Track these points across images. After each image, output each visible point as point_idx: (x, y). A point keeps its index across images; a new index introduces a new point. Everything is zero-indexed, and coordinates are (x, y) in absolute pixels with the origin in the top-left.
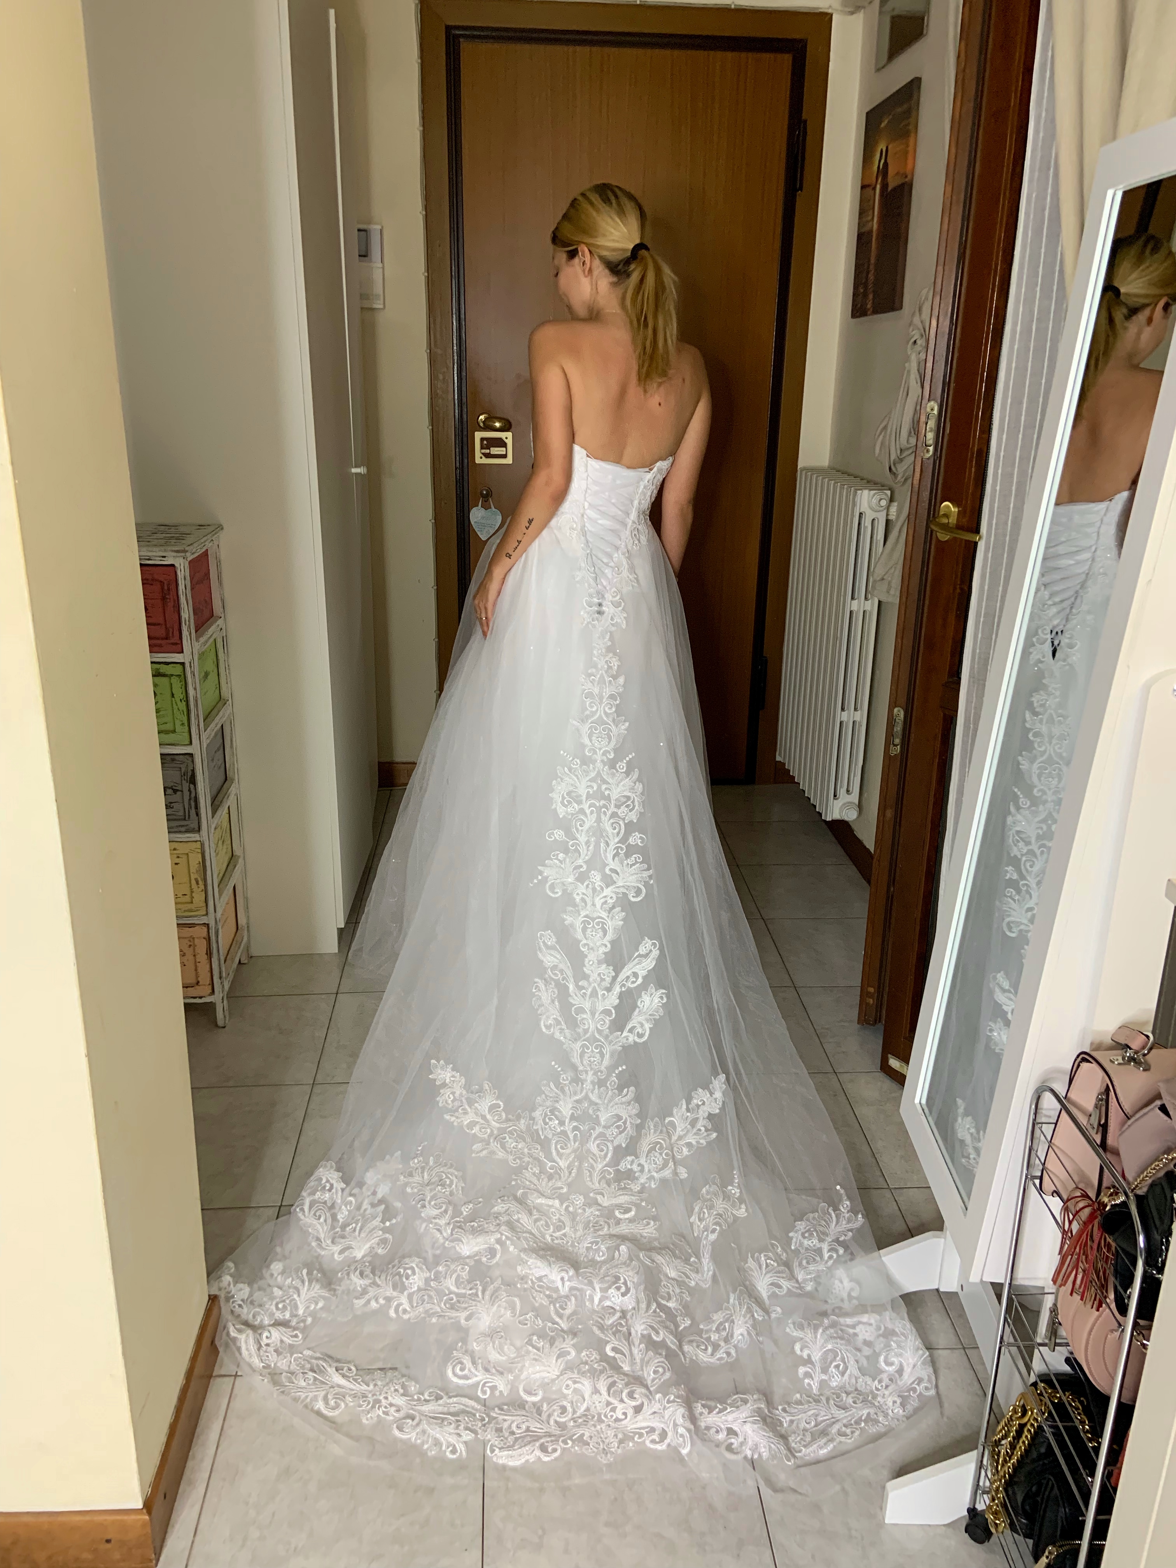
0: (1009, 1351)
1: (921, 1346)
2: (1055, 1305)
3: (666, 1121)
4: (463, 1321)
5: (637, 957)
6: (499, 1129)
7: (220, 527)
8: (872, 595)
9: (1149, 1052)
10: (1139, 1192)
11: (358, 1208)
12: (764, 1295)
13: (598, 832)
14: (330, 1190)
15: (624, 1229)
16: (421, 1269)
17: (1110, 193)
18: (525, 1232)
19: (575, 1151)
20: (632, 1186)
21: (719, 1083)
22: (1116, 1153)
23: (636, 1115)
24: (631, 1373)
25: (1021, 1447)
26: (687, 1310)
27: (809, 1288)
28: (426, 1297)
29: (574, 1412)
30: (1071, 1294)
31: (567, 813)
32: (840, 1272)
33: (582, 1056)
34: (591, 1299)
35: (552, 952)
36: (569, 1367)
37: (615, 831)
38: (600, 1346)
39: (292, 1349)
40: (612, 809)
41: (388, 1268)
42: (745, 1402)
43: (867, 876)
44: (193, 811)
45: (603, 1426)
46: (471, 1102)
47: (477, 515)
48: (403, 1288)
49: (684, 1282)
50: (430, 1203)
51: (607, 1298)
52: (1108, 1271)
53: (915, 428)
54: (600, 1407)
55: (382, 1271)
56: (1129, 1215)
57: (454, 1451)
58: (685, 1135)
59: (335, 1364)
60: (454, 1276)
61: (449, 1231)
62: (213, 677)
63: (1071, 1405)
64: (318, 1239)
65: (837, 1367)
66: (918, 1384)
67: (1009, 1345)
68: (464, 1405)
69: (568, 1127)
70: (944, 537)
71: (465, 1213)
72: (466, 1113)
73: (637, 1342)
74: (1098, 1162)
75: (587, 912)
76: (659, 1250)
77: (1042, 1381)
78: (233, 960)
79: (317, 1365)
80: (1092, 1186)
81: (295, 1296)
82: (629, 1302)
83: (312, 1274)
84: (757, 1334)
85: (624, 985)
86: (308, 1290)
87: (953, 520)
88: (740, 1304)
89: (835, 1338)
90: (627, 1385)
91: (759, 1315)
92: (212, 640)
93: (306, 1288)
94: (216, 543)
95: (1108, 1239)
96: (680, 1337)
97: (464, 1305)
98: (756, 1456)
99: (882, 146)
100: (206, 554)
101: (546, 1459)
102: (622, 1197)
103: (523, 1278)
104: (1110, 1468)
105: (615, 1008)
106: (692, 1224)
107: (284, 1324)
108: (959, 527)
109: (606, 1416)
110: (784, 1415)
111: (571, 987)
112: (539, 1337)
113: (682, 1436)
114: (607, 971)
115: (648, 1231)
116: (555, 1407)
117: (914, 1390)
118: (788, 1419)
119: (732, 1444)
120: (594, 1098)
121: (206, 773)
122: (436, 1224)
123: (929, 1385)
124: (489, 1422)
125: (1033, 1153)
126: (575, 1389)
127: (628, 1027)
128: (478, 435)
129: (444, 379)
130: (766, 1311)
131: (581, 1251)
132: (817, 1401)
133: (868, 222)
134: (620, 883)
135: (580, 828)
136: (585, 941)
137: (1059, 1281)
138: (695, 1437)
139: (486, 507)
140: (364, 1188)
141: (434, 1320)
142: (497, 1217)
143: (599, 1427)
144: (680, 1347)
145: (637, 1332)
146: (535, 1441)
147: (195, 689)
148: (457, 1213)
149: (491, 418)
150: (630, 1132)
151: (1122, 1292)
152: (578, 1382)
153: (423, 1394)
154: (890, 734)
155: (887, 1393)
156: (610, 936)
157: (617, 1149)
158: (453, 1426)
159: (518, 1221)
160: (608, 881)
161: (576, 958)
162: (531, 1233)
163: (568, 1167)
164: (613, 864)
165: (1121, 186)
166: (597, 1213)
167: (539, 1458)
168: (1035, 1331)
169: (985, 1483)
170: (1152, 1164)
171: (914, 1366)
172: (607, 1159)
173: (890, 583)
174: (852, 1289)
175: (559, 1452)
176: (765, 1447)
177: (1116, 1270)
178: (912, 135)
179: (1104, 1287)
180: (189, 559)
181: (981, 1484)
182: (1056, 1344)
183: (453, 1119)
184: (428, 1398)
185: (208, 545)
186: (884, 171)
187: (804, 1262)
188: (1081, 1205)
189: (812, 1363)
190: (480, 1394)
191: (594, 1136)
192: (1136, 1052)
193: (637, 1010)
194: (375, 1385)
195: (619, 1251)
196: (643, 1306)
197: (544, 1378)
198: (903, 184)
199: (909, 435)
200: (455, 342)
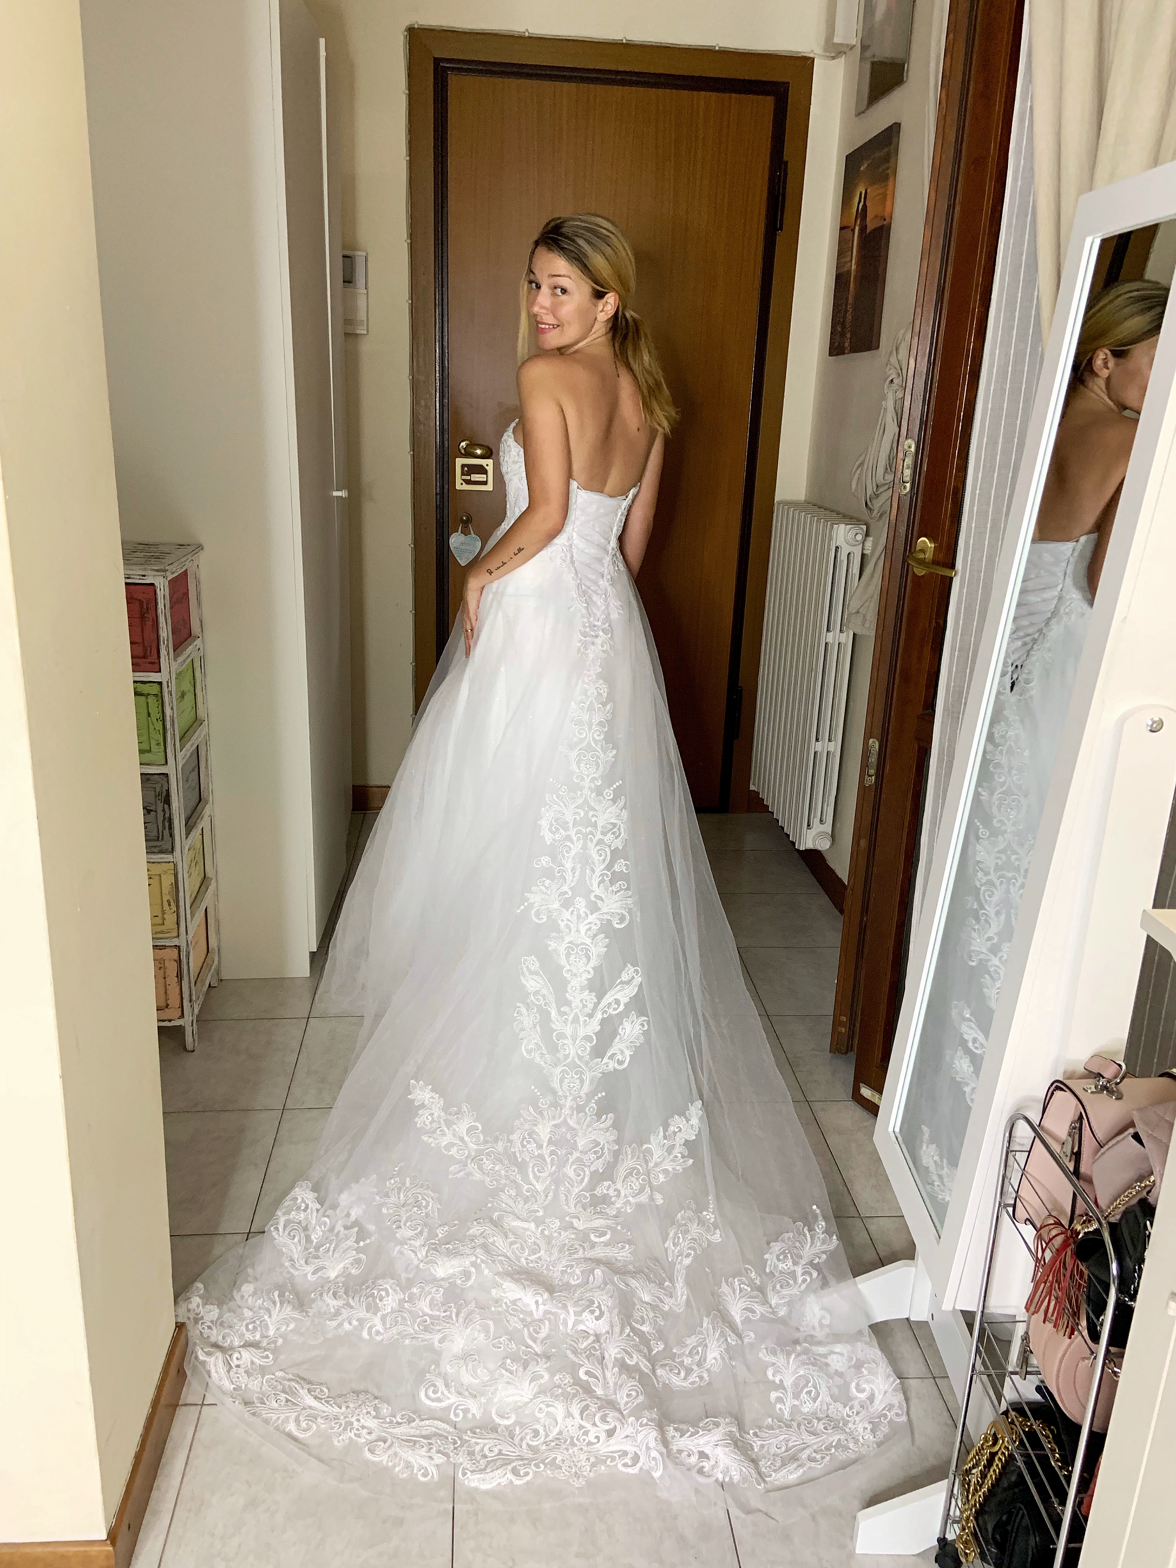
0: (981, 1380)
1: (892, 1373)
2: (1027, 1333)
3: (644, 1148)
4: (436, 1344)
5: (620, 983)
6: (476, 1150)
7: (200, 547)
8: (848, 627)
9: (1121, 1081)
10: (1112, 1220)
11: (332, 1229)
12: (738, 1319)
13: (584, 860)
14: (305, 1210)
15: (599, 1253)
16: (395, 1290)
17: (1089, 240)
18: (500, 1255)
19: (551, 1175)
20: (608, 1211)
21: (696, 1110)
22: (1090, 1181)
23: (614, 1141)
24: (604, 1397)
25: (992, 1475)
26: (661, 1335)
27: (782, 1312)
28: (399, 1319)
29: (547, 1436)
30: (1044, 1322)
31: (554, 840)
32: (811, 1299)
33: (561, 1081)
34: (565, 1323)
35: (535, 977)
36: (542, 1392)
37: (601, 858)
38: (573, 1369)
39: (263, 1370)
40: (599, 836)
41: (361, 1290)
42: (717, 1425)
43: (839, 906)
44: (167, 832)
45: (575, 1449)
46: (449, 1123)
47: (456, 540)
48: (377, 1310)
49: (657, 1306)
50: (405, 1225)
51: (581, 1322)
52: (1080, 1298)
53: (892, 465)
54: (574, 1432)
55: (355, 1292)
56: (1103, 1242)
57: (425, 1475)
58: (661, 1162)
59: (307, 1386)
60: (429, 1297)
61: (424, 1253)
62: (189, 697)
63: (1042, 1433)
64: (292, 1260)
65: (809, 1392)
66: (889, 1410)
67: (981, 1373)
68: (437, 1428)
69: (546, 1152)
70: (920, 572)
71: (440, 1235)
72: (444, 1134)
73: (610, 1366)
74: (1071, 1189)
75: (572, 939)
76: (634, 1274)
77: (1013, 1410)
78: (203, 981)
79: (289, 1386)
80: (1066, 1214)
81: (266, 1317)
82: (602, 1326)
83: (284, 1296)
84: (730, 1358)
85: (605, 1012)
86: (280, 1311)
87: (929, 555)
88: (714, 1328)
89: (807, 1364)
90: (600, 1408)
91: (732, 1340)
92: (189, 660)
93: (277, 1310)
94: (196, 563)
95: (1081, 1266)
96: (653, 1361)
97: (438, 1328)
98: (727, 1479)
99: (861, 189)
100: (185, 573)
101: (518, 1482)
102: (597, 1221)
103: (497, 1301)
104: (1081, 1496)
105: (596, 1034)
106: (666, 1250)
107: (255, 1345)
108: (935, 562)
109: (578, 1440)
110: (756, 1439)
111: (554, 1013)
112: (513, 1361)
113: (654, 1459)
114: (590, 997)
115: (623, 1254)
116: (527, 1431)
117: (885, 1416)
118: (759, 1443)
119: (703, 1467)
120: (572, 1123)
121: (181, 794)
122: (411, 1245)
123: (899, 1412)
124: (461, 1446)
125: (1006, 1181)
126: (548, 1412)
127: (609, 1054)
128: (460, 462)
129: (426, 406)
130: (739, 1336)
131: (555, 1275)
132: (789, 1426)
133: (845, 263)
134: (605, 910)
135: (567, 855)
136: (568, 967)
137: (1032, 1309)
138: (667, 1460)
139: (465, 532)
140: (338, 1211)
141: (407, 1342)
142: (472, 1240)
143: (571, 1451)
144: (654, 1371)
145: (610, 1355)
146: (507, 1464)
147: (172, 709)
148: (432, 1235)
149: (472, 445)
150: (607, 1157)
151: (1095, 1321)
152: (552, 1406)
153: (395, 1417)
154: (864, 765)
155: (857, 1419)
156: (593, 963)
157: (594, 1174)
158: (425, 1449)
159: (493, 1244)
160: (594, 908)
161: (559, 983)
162: (507, 1257)
163: (544, 1191)
164: (598, 891)
165: (1100, 234)
166: (573, 1236)
167: (511, 1482)
168: (1006, 1358)
169: (955, 1512)
170: (1125, 1192)
171: (885, 1393)
172: (584, 1184)
173: (864, 616)
174: (823, 1317)
175: (531, 1476)
176: (736, 1470)
177: (1088, 1297)
178: (891, 180)
179: (1076, 1314)
180: (169, 579)
181: (951, 1513)
182: (1027, 1373)
183: (431, 1140)
184: (400, 1421)
185: (188, 565)
186: (863, 214)
187: (778, 1287)
188: (1054, 1233)
189: (785, 1389)
190: (452, 1416)
191: (571, 1161)
192: (1108, 1082)
193: (618, 1037)
194: (347, 1407)
195: (593, 1274)
196: (617, 1329)
197: (516, 1402)
198: (883, 226)
199: (886, 471)
200: (437, 369)
